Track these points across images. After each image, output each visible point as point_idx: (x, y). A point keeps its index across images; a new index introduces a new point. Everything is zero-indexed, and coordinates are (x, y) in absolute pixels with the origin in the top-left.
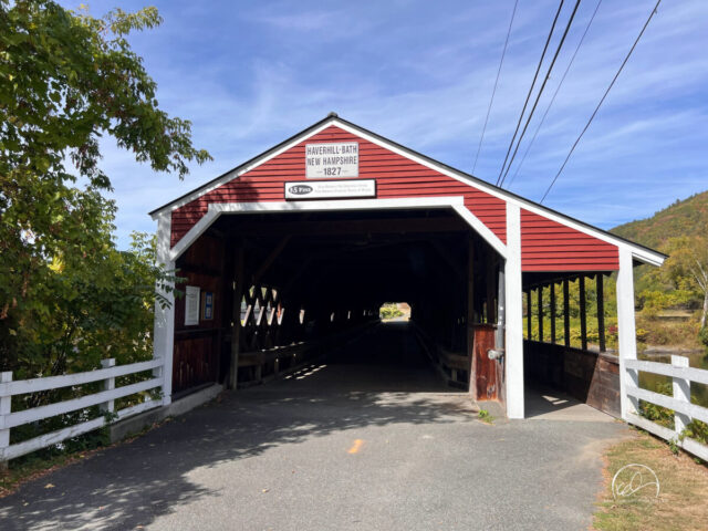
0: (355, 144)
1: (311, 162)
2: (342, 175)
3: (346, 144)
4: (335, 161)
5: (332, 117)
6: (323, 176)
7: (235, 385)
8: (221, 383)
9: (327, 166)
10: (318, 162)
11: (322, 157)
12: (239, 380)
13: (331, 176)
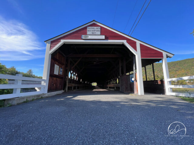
0: (100, 27)
1: (88, 31)
2: (96, 34)
3: (97, 27)
4: (94, 31)
5: (94, 21)
6: (91, 34)
7: (67, 91)
8: (63, 90)
9: (93, 32)
10: (90, 31)
11: (91, 30)
12: (68, 90)
13: (94, 34)
